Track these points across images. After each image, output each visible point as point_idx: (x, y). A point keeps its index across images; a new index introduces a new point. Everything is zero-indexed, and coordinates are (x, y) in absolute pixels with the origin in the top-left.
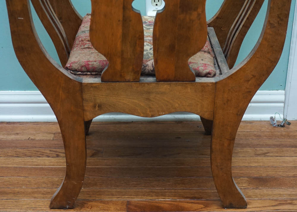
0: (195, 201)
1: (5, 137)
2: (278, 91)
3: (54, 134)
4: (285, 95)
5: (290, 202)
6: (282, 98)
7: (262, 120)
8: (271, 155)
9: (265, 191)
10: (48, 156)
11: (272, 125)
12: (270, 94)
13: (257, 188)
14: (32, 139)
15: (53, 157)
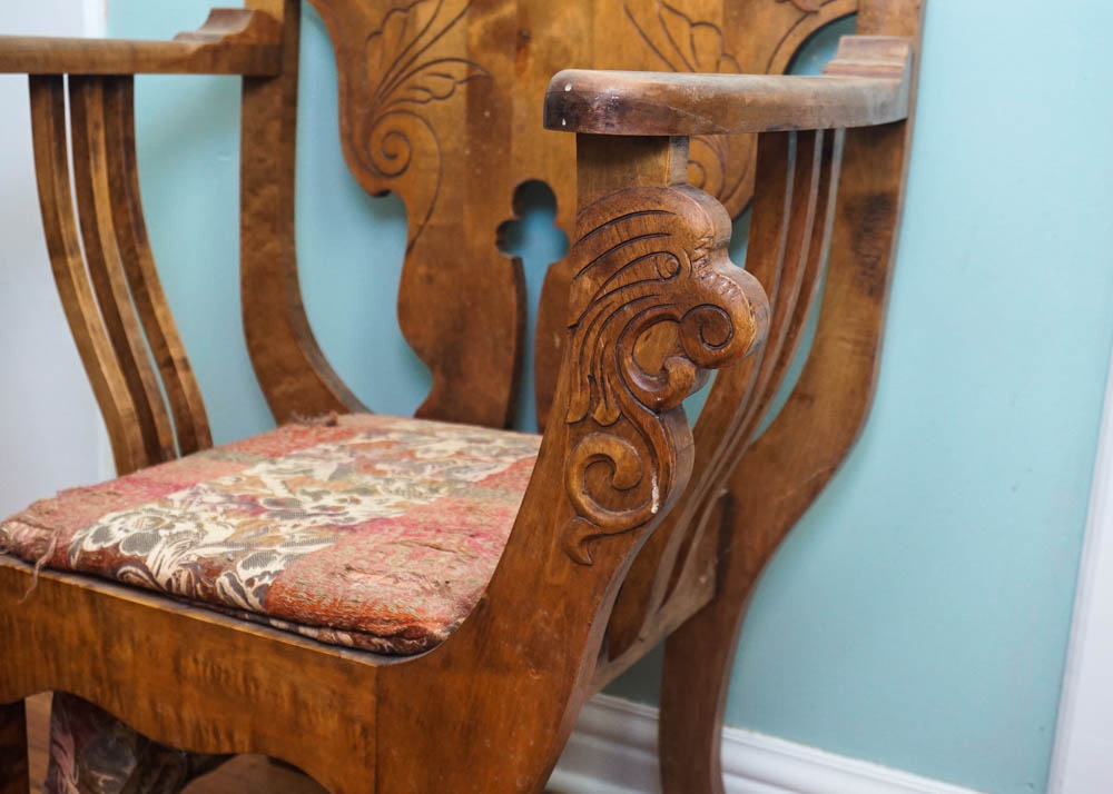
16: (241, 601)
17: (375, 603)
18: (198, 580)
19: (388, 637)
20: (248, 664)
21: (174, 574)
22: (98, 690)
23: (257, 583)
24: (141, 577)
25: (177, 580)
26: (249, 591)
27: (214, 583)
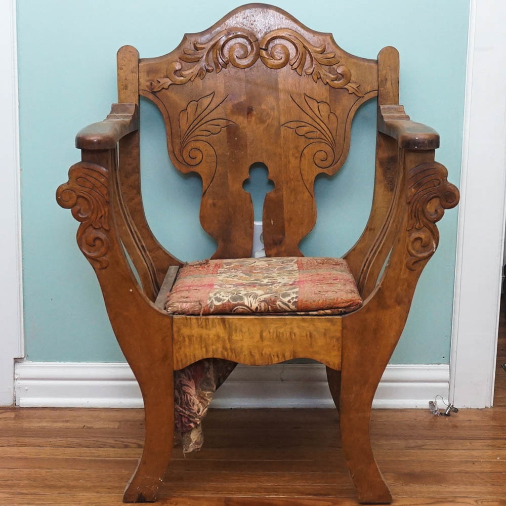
0: (321, 498)
1: (49, 425)
2: (439, 365)
3: (120, 422)
4: (450, 370)
5: (453, 499)
6: (445, 375)
7: (419, 407)
8: (428, 447)
9: (417, 487)
10: (113, 447)
11: (432, 413)
12: (428, 370)
13: (406, 485)
14: (88, 428)
15: (119, 448)
16: (287, 308)
17: (337, 298)
18: (268, 305)
19: (344, 308)
20: (291, 328)
21: (258, 305)
22: (226, 353)
23: (292, 302)
24: (244, 309)
25: (260, 307)
26: (290, 304)
27: (276, 304)
